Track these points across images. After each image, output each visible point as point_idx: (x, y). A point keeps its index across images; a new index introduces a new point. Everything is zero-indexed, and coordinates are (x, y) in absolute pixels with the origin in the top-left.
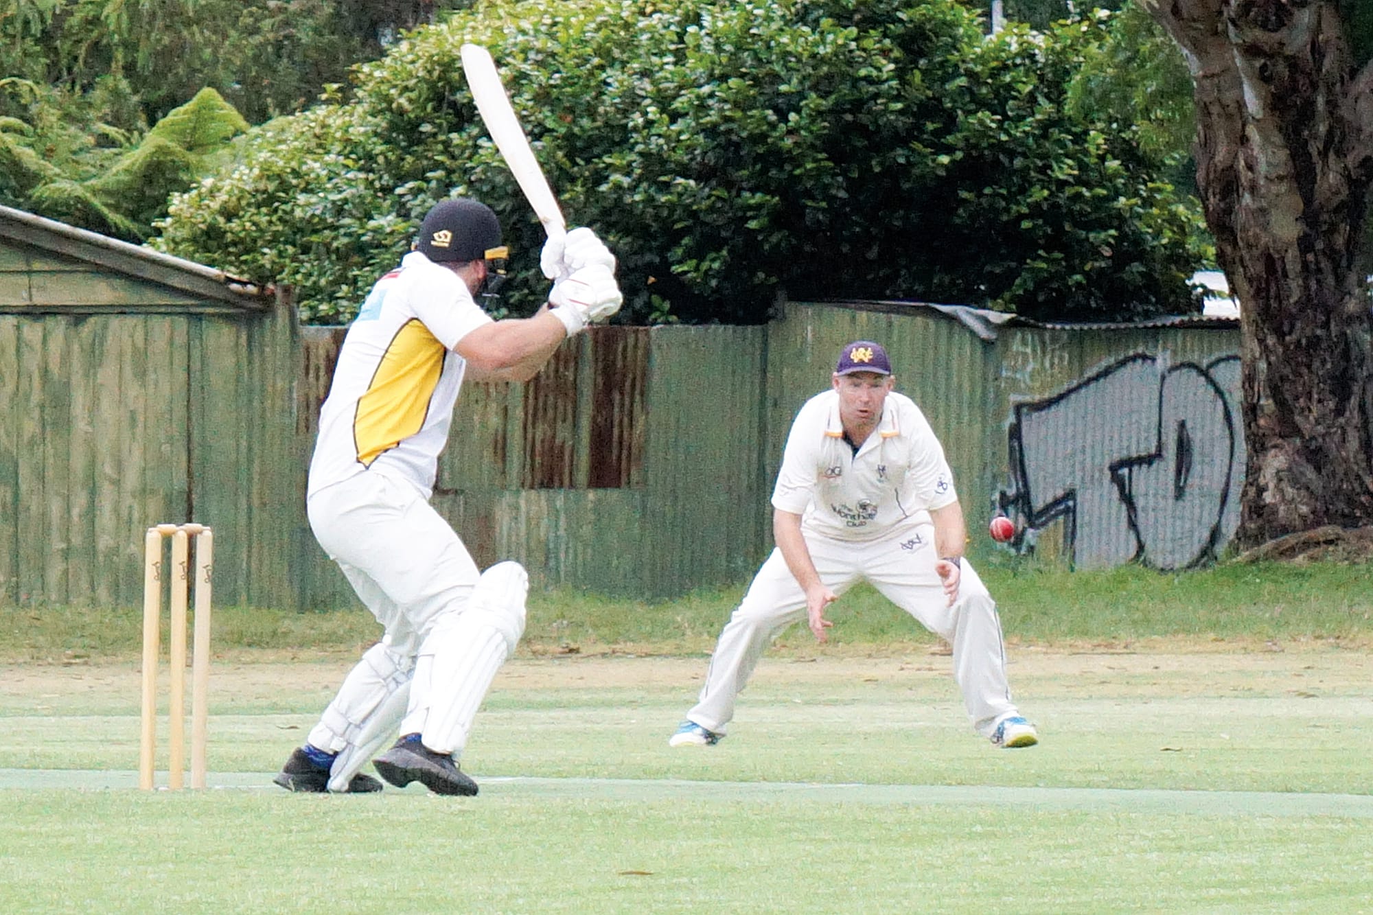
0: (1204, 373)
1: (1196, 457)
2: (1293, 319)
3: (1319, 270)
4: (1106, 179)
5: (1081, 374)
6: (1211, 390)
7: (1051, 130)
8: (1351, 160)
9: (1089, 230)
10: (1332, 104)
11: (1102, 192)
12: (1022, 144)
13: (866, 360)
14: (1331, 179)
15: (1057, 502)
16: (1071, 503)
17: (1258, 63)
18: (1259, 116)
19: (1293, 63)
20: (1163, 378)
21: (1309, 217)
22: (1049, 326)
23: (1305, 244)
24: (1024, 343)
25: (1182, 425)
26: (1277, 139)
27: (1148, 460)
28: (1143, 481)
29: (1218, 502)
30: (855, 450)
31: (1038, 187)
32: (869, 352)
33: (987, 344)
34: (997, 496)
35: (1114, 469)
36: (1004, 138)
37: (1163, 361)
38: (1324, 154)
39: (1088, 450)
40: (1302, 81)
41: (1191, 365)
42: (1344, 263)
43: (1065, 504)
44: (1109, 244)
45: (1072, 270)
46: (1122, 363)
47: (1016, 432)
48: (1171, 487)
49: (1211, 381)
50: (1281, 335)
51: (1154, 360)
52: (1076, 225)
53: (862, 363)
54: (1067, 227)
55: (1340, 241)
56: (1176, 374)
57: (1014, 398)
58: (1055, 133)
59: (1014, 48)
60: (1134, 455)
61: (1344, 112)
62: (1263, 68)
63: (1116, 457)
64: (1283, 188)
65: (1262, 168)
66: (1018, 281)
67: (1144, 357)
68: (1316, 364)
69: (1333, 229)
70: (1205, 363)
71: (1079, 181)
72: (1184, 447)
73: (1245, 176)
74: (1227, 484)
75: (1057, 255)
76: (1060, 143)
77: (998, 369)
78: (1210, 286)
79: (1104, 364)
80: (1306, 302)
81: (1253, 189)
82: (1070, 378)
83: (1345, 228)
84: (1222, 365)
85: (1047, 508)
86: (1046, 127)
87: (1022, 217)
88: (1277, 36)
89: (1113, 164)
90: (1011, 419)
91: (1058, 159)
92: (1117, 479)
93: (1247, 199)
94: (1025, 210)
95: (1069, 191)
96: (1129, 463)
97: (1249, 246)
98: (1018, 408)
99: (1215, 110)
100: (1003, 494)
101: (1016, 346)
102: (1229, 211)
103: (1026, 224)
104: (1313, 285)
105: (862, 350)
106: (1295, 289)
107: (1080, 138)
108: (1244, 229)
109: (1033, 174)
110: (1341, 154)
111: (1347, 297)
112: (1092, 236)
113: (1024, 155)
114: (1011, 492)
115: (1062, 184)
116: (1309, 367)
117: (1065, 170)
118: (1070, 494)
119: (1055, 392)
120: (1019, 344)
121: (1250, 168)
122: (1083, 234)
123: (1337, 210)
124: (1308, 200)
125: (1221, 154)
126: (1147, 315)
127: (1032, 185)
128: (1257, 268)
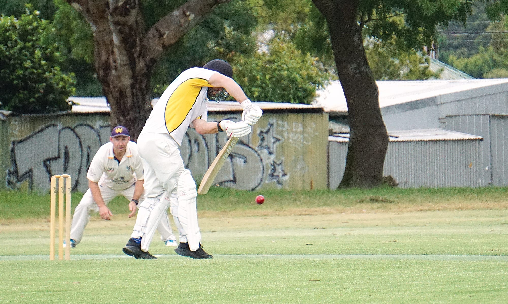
0: (73, 130)
1: (71, 158)
2: (128, 111)
3: (137, 95)
4: (41, 66)
5: (34, 130)
6: (75, 136)
7: (22, 51)
8: (148, 59)
9: (36, 83)
10: (141, 41)
11: (40, 71)
12: (14, 55)
13: (120, 132)
14: (141, 65)
15: (27, 173)
16: (31, 173)
17: (119, 28)
18: (118, 44)
19: (130, 27)
20: (60, 132)
21: (134, 77)
22: (23, 115)
23: (133, 86)
24: (15, 121)
25: (66, 147)
26: (124, 52)
27: (55, 159)
28: (54, 165)
29: (77, 173)
30: (119, 162)
31: (19, 69)
32: (121, 129)
33: (3, 122)
34: (7, 172)
35: (45, 162)
36: (7, 53)
37: (60, 126)
38: (139, 57)
39: (36, 156)
40: (133, 33)
41: (68, 127)
42: (145, 93)
43: (29, 174)
44: (43, 88)
45: (31, 97)
46: (47, 127)
47: (13, 150)
48: (63, 167)
49: (75, 132)
50: (124, 116)
51: (57, 126)
52: (32, 82)
53: (119, 133)
54: (29, 83)
55: (143, 85)
56: (64, 131)
57: (13, 139)
58: (24, 52)
59: (9, 24)
60: (51, 157)
61: (145, 43)
62: (120, 29)
63: (45, 158)
64: (125, 68)
65: (119, 62)
66: (13, 101)
67: (54, 125)
68: (136, 125)
69: (141, 82)
70: (73, 127)
71: (32, 67)
72: (67, 154)
73: (113, 65)
74: (81, 166)
75: (26, 92)
76: (26, 55)
77: (7, 129)
78: (75, 102)
79: (41, 127)
80: (133, 105)
81: (116, 69)
82: (30, 132)
83: (145, 81)
84: (78, 127)
85: (23, 175)
86: (20, 50)
87: (14, 79)
88: (125, 19)
89: (43, 62)
90: (11, 146)
91: (25, 60)
92: (46, 165)
93: (114, 72)
94: (15, 77)
95: (29, 71)
96: (49, 160)
97: (114, 88)
98: (14, 143)
99: (101, 43)
100: (9, 171)
101: (13, 122)
102: (107, 76)
103: (15, 82)
104: (135, 100)
105: (119, 129)
106: (129, 101)
107: (32, 53)
108: (113, 82)
109: (17, 65)
110: (144, 57)
111: (145, 104)
112: (37, 85)
113: (14, 59)
114: (12, 170)
115: (27, 69)
116: (134, 126)
117: (28, 64)
118: (31, 170)
119: (25, 137)
120: (13, 121)
121: (115, 61)
122: (34, 85)
123: (143, 75)
124: (134, 72)
125: (104, 57)
126: (54, 111)
127: (17, 69)
128: (117, 95)
